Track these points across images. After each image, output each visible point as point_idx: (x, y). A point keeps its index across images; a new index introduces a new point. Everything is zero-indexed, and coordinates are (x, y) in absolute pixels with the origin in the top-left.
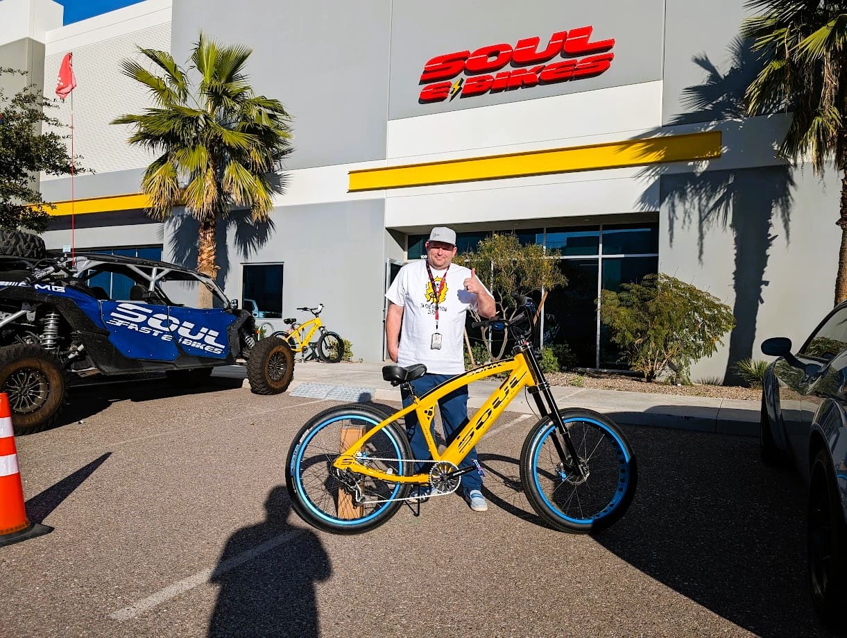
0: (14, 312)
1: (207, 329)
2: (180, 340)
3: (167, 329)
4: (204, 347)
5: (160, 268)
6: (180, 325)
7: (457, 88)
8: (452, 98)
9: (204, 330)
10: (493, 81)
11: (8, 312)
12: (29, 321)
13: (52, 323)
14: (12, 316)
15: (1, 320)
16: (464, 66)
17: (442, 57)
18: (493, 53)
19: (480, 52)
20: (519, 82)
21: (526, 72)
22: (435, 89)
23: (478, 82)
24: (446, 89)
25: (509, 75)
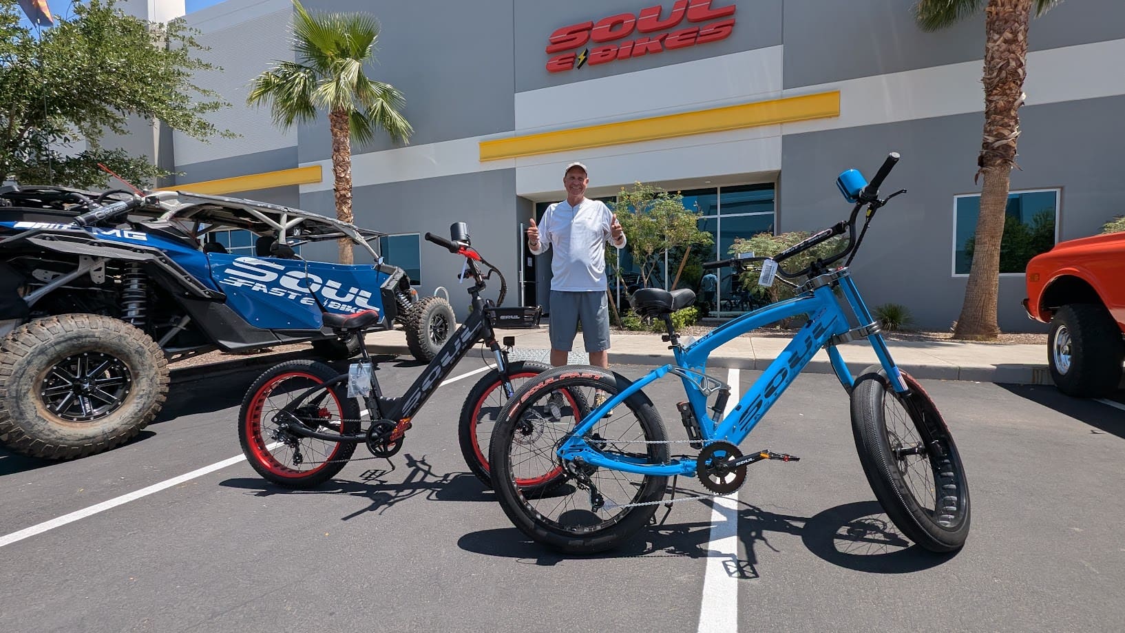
0: (67, 270)
1: (357, 289)
2: (325, 303)
3: (306, 290)
4: (356, 310)
5: (289, 213)
6: (323, 285)
7: (582, 57)
8: (579, 67)
9: (354, 290)
10: (618, 51)
11: (57, 271)
12: (96, 282)
13: (135, 285)
14: (65, 276)
15: (46, 283)
16: (589, 37)
17: (567, 28)
18: (617, 23)
19: (603, 22)
20: (644, 51)
21: (649, 40)
22: (562, 59)
23: (604, 51)
24: (572, 60)
25: (634, 43)
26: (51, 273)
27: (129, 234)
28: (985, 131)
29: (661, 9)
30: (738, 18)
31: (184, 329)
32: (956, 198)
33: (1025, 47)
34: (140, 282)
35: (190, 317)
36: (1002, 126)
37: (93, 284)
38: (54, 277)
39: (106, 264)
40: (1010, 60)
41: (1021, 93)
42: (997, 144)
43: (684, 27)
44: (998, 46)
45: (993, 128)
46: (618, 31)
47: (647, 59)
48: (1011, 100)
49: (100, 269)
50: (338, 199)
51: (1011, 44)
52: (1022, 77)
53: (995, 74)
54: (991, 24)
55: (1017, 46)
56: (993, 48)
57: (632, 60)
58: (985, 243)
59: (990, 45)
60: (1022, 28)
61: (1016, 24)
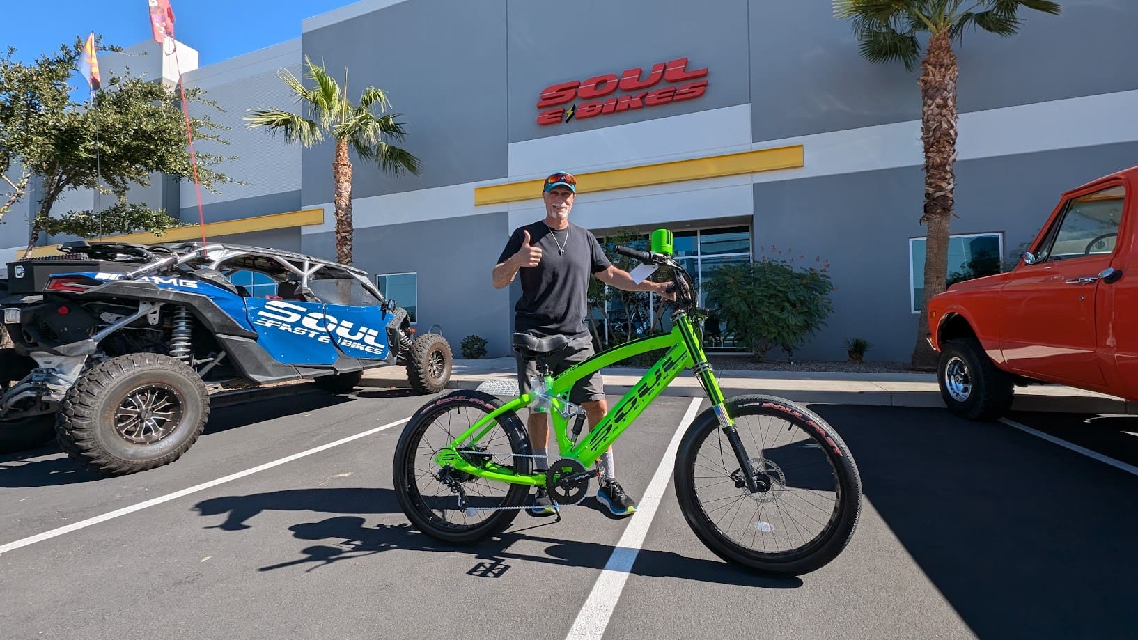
0: (129, 313)
1: (367, 329)
2: (339, 341)
3: (323, 330)
4: (365, 347)
5: (311, 262)
6: (338, 325)
7: (570, 113)
8: (567, 121)
9: (363, 329)
10: (602, 107)
11: (122, 314)
12: (151, 323)
13: (183, 326)
14: (126, 319)
15: (111, 324)
16: (576, 94)
17: (556, 86)
18: (601, 82)
19: (589, 81)
20: (626, 107)
21: (631, 98)
22: (550, 114)
23: (589, 107)
24: (560, 114)
25: (617, 101)
26: (115, 316)
27: (184, 283)
28: (926, 184)
29: (641, 71)
30: (709, 79)
31: (219, 364)
32: (910, 240)
33: (955, 112)
34: (187, 323)
35: (226, 352)
36: (939, 179)
37: (148, 325)
38: (118, 319)
39: (162, 308)
40: (943, 122)
41: (954, 151)
42: (937, 194)
43: (662, 87)
44: (932, 110)
45: (932, 181)
46: (603, 89)
47: (630, 113)
48: (945, 156)
49: (155, 313)
50: (339, 241)
51: (942, 109)
52: (954, 137)
53: (931, 134)
54: (925, 92)
55: (947, 110)
56: (928, 111)
57: (616, 113)
58: (932, 283)
59: (926, 108)
60: (951, 95)
61: (945, 92)
